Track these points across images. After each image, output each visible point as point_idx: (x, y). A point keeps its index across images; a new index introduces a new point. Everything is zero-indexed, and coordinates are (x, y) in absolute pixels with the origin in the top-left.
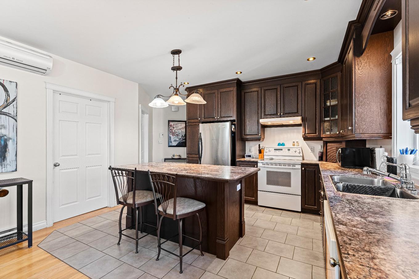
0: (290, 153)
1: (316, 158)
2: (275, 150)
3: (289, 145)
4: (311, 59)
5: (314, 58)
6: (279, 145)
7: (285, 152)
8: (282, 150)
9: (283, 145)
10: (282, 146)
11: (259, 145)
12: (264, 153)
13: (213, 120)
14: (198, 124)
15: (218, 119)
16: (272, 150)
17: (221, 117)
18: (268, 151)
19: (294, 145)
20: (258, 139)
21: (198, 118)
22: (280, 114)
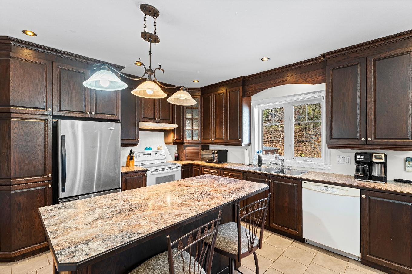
0: (158, 156)
1: (173, 159)
2: (144, 154)
3: (154, 149)
4: (196, 81)
5: (198, 81)
6: (146, 149)
7: (153, 156)
8: (150, 154)
9: (150, 149)
10: (149, 151)
11: (131, 151)
12: (134, 159)
13: (81, 115)
14: (45, 117)
15: (91, 115)
16: (142, 155)
17: (97, 113)
18: (138, 157)
19: (159, 149)
20: (136, 144)
21: (44, 107)
22: (158, 120)
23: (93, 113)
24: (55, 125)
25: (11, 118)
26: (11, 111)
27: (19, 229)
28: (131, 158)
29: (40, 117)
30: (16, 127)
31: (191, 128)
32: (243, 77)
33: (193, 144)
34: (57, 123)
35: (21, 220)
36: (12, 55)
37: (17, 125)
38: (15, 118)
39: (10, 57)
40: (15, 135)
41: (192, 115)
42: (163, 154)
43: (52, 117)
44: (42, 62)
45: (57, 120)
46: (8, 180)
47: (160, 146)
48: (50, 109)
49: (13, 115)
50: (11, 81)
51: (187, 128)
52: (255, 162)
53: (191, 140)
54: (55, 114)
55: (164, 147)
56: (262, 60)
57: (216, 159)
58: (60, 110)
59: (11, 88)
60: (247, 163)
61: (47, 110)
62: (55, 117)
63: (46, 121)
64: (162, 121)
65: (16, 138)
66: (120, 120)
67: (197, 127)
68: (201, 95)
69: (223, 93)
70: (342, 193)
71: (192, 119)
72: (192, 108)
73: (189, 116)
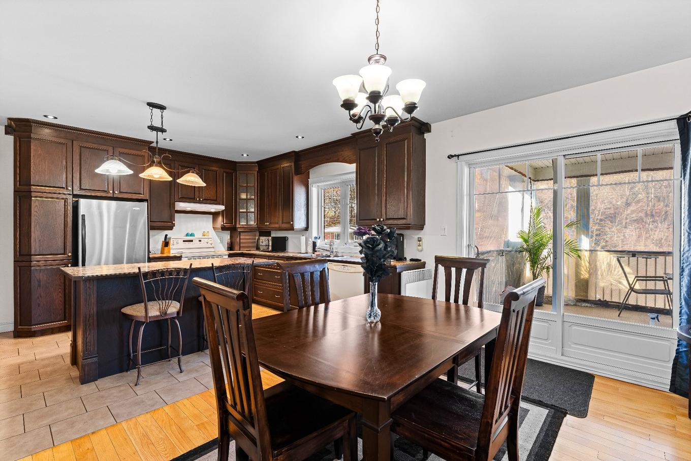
0: (203, 244)
1: (224, 248)
2: (184, 241)
3: (198, 235)
6: (187, 235)
7: (196, 244)
8: (192, 241)
9: (192, 235)
10: (191, 237)
11: (166, 235)
12: (171, 246)
13: (104, 195)
14: (64, 197)
15: (114, 194)
16: (181, 241)
17: (121, 192)
18: (175, 243)
19: (204, 236)
20: (171, 228)
21: (64, 186)
22: (200, 200)
23: (116, 192)
24: (75, 204)
25: (31, 197)
26: (32, 190)
27: (39, 305)
28: (166, 244)
29: (59, 196)
30: (36, 206)
31: (245, 210)
32: (294, 152)
33: (249, 230)
34: (77, 202)
35: (41, 296)
36: (32, 136)
37: (37, 203)
38: (36, 197)
39: (31, 138)
40: (35, 213)
41: (247, 195)
42: (210, 242)
43: (71, 196)
44: (63, 141)
45: (77, 199)
46: (28, 257)
47: (206, 232)
48: (70, 188)
49: (33, 194)
50: (32, 161)
51: (241, 210)
52: (310, 249)
53: (245, 225)
54: (75, 193)
55: (213, 234)
56: (297, 137)
57: (270, 248)
58: (81, 189)
59: (32, 168)
60: (303, 251)
61: (67, 189)
62: (75, 196)
63: (66, 200)
64: (204, 201)
65: (37, 216)
66: (147, 200)
67: (253, 210)
68: (258, 170)
69: (278, 169)
70: (352, 270)
71: (247, 199)
72: (247, 187)
73: (243, 196)
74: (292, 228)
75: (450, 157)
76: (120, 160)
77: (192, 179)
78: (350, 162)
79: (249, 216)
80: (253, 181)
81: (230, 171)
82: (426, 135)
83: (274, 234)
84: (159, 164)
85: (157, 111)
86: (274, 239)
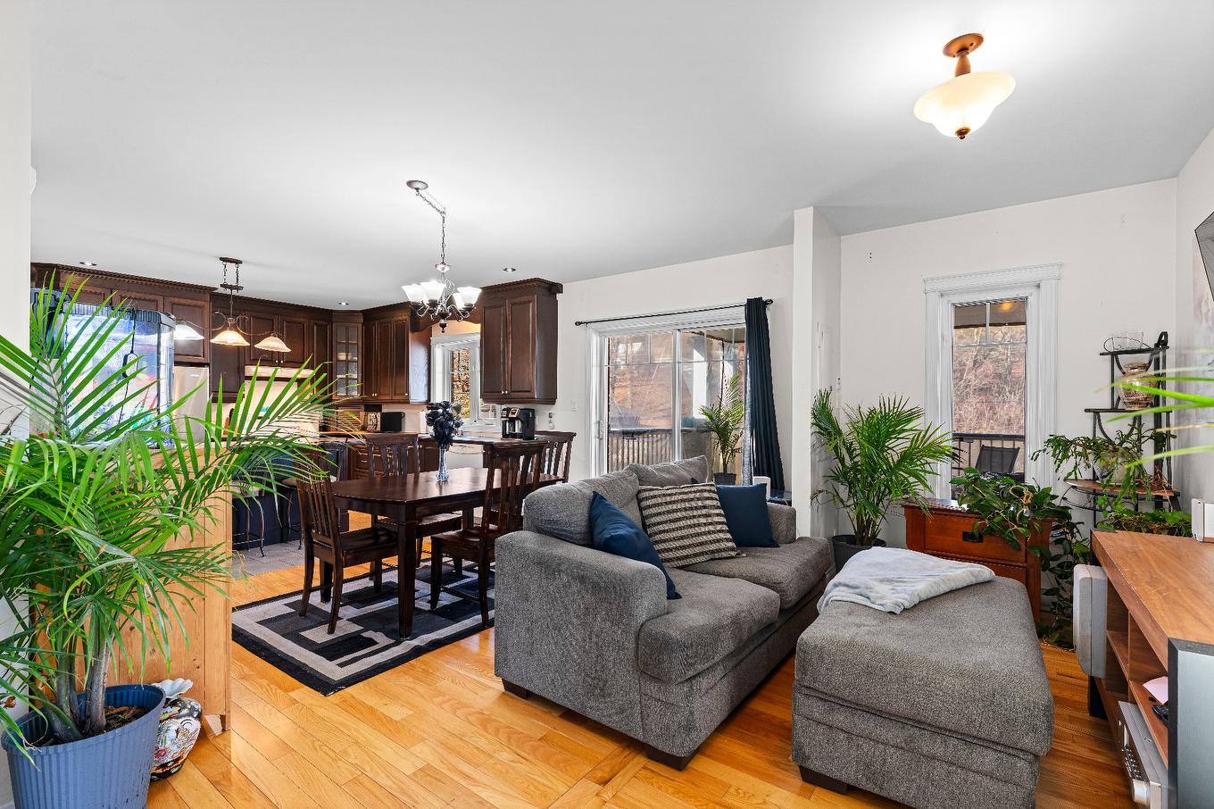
1: (315, 427)
11: (232, 410)
22: (279, 362)
31: (344, 376)
33: (350, 404)
41: (347, 355)
51: (339, 376)
53: (345, 396)
57: (379, 429)
64: (286, 364)
66: (208, 365)
67: (355, 376)
68: (362, 320)
69: (389, 322)
70: (471, 451)
71: (347, 362)
72: (347, 344)
73: (342, 356)
74: (407, 401)
75: (578, 324)
76: (188, 324)
77: (273, 344)
78: (475, 322)
79: (350, 384)
80: (356, 337)
81: (324, 323)
82: (559, 296)
83: (385, 409)
84: (234, 328)
85: (230, 267)
86: (384, 416)
